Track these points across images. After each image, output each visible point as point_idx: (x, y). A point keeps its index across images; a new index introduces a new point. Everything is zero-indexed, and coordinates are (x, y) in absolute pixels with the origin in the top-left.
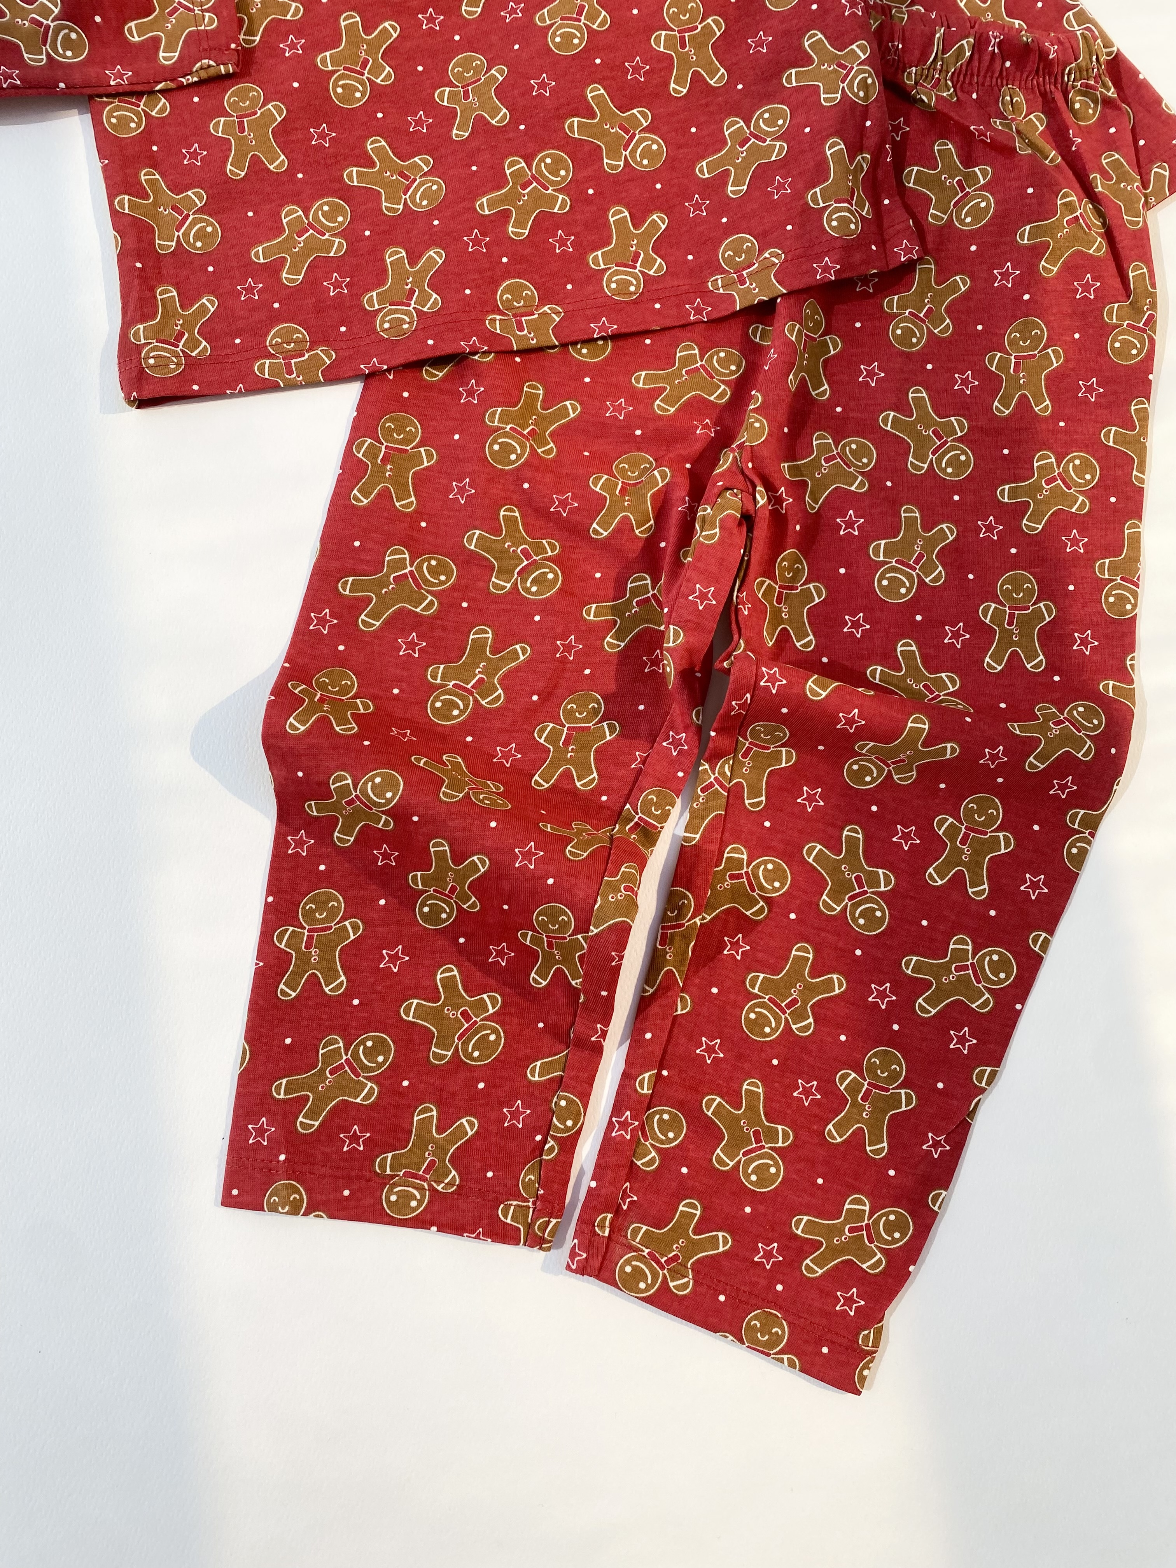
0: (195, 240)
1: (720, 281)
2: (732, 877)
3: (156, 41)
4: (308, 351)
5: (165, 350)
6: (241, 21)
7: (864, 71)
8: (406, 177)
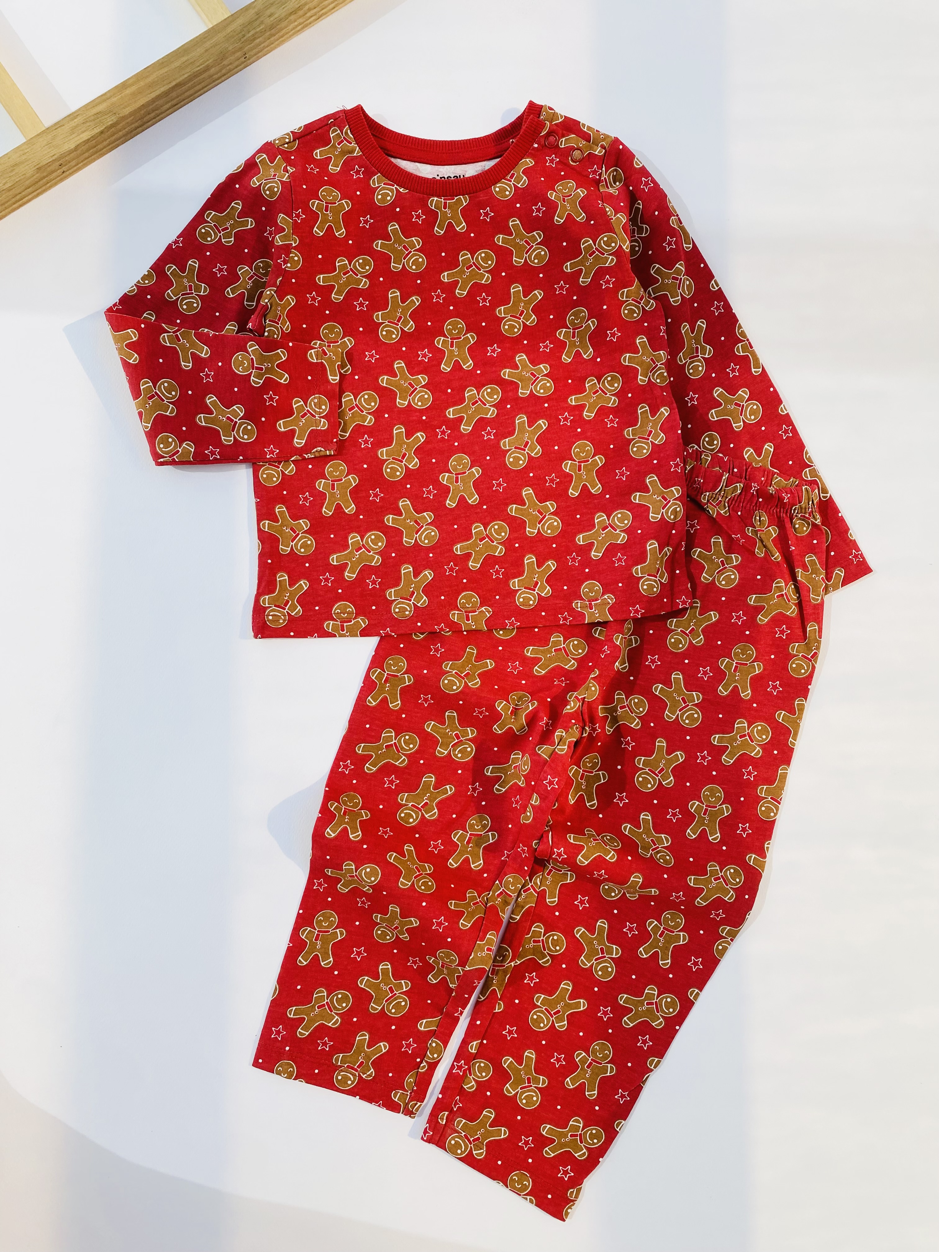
0: (301, 548)
1: (579, 604)
2: (534, 941)
3: (293, 432)
4: (354, 619)
5: (278, 611)
6: (340, 423)
7: (676, 504)
8: (418, 524)
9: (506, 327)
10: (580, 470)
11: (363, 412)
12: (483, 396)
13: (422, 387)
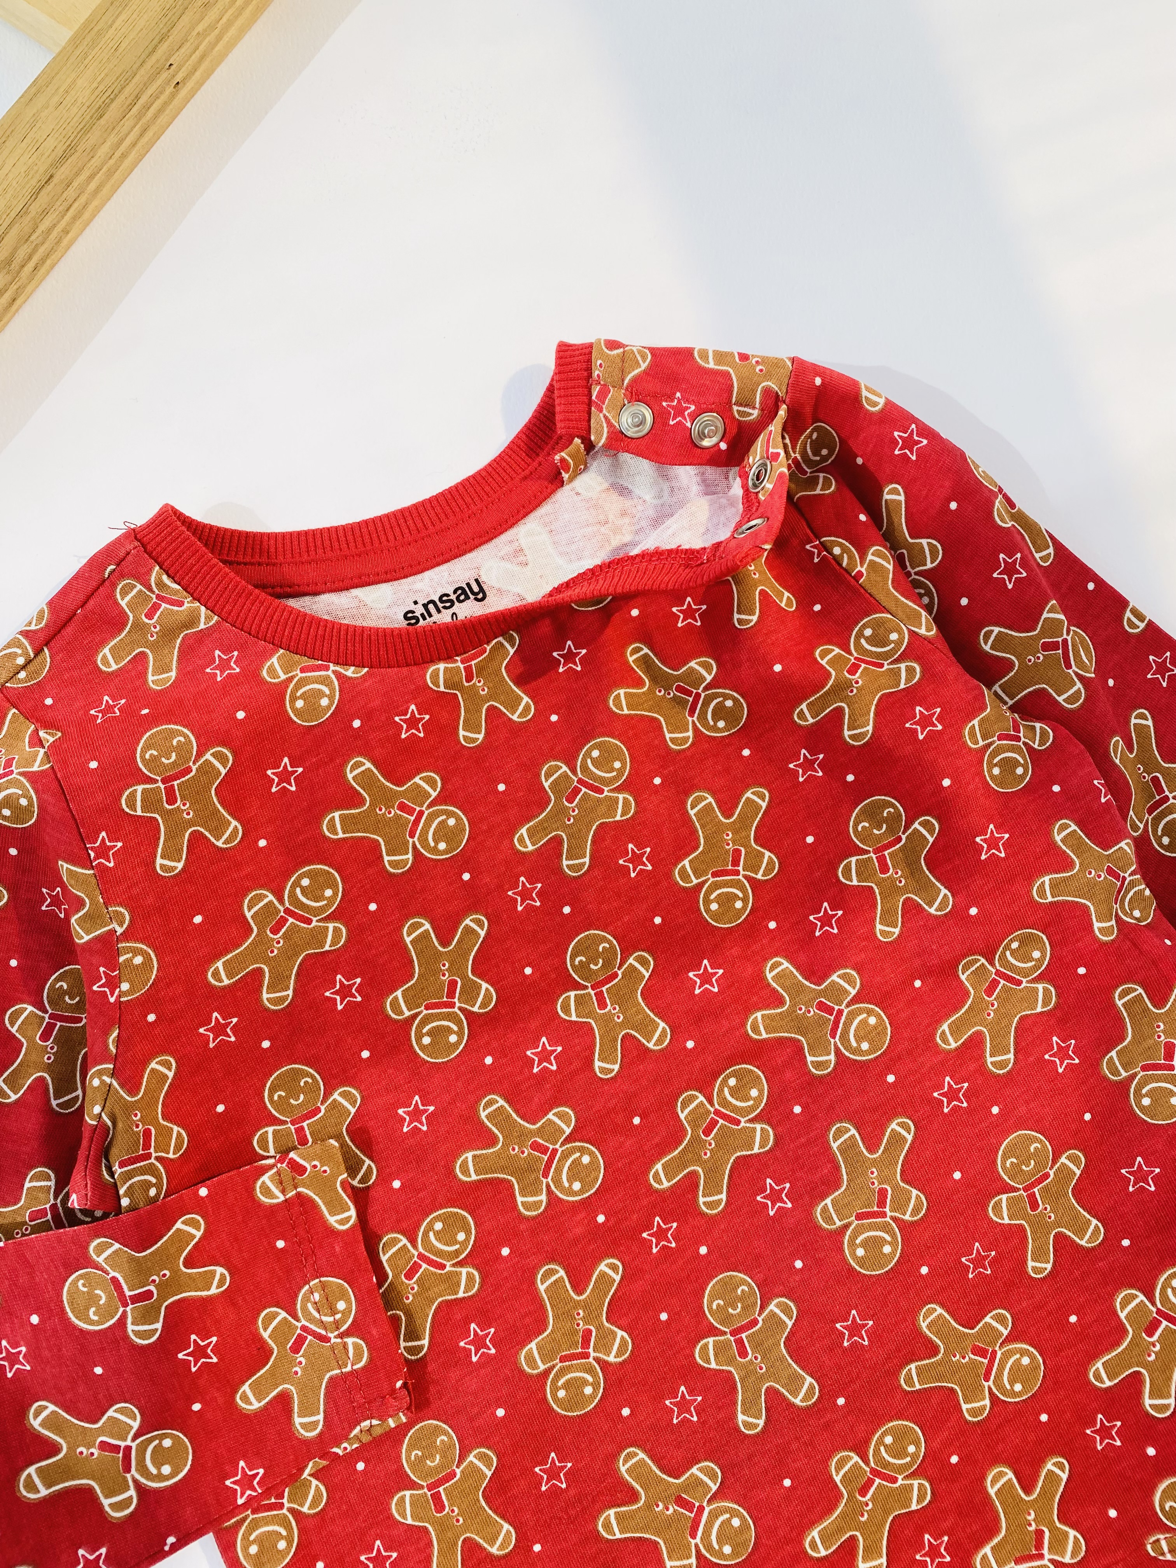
1: (1164, 1544)
3: (284, 1400)
6: (396, 1320)
8: (688, 1506)
9: (714, 906)
10: (1034, 1205)
11: (443, 1267)
12: (724, 1103)
13: (568, 1140)
